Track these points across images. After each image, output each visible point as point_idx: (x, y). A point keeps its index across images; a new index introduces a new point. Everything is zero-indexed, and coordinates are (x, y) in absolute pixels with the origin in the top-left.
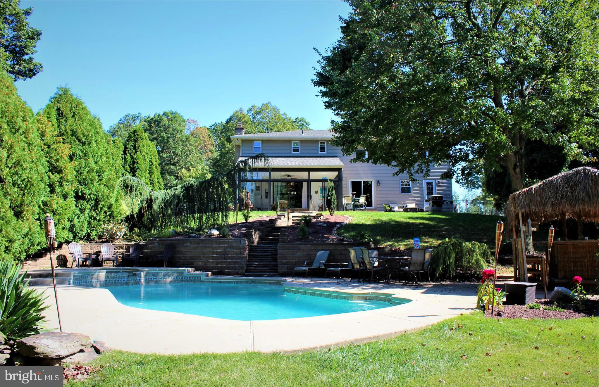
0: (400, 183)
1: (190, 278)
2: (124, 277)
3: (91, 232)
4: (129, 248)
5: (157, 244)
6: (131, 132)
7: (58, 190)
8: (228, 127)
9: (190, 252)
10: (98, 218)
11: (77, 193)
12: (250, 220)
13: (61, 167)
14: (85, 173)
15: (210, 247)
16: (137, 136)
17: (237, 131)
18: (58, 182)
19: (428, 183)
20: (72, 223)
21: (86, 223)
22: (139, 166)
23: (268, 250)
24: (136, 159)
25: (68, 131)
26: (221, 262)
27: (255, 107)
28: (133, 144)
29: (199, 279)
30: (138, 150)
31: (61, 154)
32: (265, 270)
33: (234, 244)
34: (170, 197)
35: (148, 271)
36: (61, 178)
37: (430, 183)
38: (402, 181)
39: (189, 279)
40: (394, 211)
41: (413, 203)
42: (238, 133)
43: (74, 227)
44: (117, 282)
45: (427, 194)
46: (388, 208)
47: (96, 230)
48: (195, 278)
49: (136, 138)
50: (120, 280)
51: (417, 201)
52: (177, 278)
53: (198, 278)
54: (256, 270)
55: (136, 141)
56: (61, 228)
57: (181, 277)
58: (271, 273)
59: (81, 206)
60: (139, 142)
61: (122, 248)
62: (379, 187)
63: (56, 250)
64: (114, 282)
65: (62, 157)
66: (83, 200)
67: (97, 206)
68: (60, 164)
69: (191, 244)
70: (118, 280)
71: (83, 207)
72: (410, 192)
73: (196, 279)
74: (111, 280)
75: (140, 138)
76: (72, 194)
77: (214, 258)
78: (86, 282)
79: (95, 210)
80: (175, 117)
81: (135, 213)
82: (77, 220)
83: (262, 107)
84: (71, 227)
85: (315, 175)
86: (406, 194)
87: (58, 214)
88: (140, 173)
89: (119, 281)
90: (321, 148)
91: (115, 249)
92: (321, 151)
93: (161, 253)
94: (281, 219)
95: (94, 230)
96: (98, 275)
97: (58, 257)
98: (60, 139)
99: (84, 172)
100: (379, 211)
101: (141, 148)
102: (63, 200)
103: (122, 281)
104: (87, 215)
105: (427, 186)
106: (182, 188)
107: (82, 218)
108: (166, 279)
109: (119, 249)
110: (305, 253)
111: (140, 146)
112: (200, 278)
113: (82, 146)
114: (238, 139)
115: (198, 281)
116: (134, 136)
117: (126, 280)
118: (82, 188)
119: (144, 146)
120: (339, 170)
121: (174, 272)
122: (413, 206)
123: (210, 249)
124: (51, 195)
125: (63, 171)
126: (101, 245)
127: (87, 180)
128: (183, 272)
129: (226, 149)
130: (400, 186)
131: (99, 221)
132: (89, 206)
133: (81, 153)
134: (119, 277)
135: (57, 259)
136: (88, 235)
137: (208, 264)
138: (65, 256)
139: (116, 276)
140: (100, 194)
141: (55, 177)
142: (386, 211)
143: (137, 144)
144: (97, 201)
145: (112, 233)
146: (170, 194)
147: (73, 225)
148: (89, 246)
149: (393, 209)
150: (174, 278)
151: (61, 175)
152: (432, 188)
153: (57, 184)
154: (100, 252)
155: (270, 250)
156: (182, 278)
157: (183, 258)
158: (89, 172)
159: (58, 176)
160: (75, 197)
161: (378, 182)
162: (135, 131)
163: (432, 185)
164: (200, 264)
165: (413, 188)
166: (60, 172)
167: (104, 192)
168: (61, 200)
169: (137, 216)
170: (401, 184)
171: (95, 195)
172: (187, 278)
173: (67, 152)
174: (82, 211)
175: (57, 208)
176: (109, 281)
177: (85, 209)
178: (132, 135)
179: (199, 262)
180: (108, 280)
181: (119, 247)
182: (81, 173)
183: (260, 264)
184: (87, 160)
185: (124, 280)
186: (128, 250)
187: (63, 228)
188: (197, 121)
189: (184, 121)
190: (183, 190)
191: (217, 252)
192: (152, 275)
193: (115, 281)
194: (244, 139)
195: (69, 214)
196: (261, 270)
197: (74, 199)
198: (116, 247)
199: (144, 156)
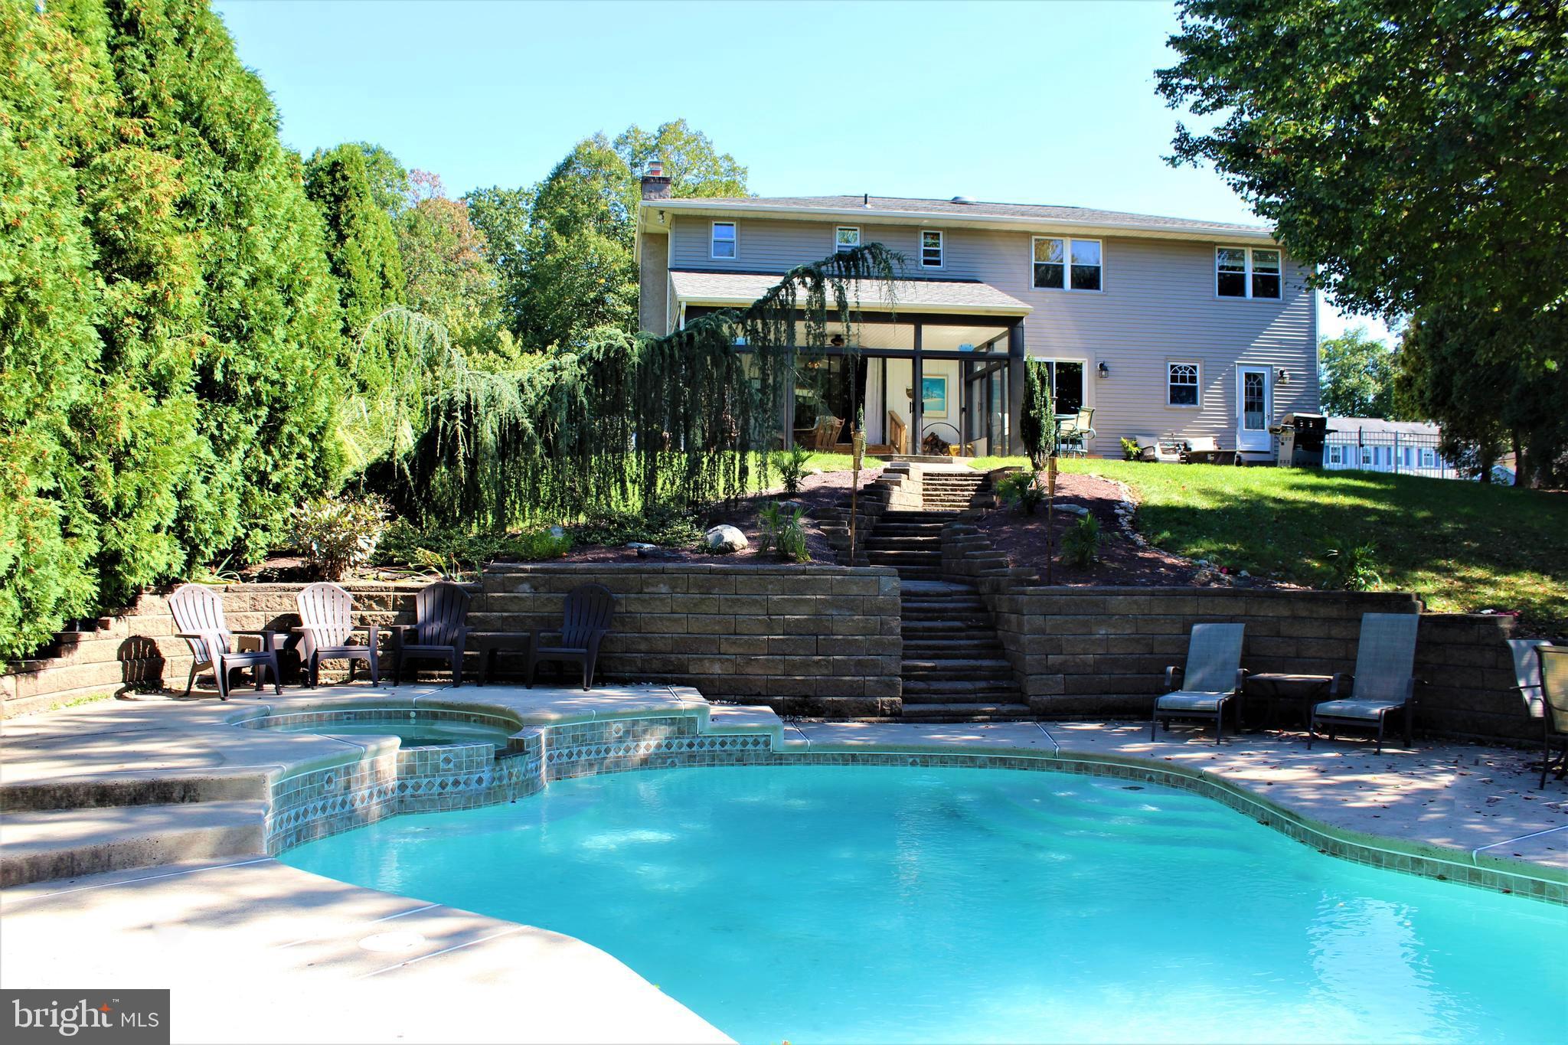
0: (1166, 374)
1: (723, 744)
2: (479, 765)
3: (247, 535)
4: (412, 601)
5: (526, 587)
6: (322, 169)
7: (135, 353)
8: (561, 188)
9: (669, 619)
10: (275, 478)
11: (205, 371)
12: (806, 485)
13: (149, 253)
14: (239, 284)
15: (755, 602)
16: (342, 183)
17: (648, 187)
18: (140, 317)
19: (1248, 376)
20: (186, 502)
21: (234, 497)
22: (354, 285)
23: (945, 610)
24: (343, 262)
25: (166, 95)
26: (805, 665)
27: (636, 131)
28: (330, 209)
29: (761, 747)
30: (349, 232)
31: (146, 191)
32: (970, 692)
33: (854, 590)
34: (540, 398)
35: (557, 722)
36: (151, 300)
37: (1255, 376)
38: (1172, 367)
39: (717, 747)
40: (1155, 460)
41: (1204, 435)
42: (652, 195)
43: (190, 519)
44: (449, 788)
45: (1246, 410)
46: (1135, 450)
47: (265, 528)
48: (745, 743)
49: (341, 190)
50: (462, 778)
51: (1217, 430)
52: (669, 746)
53: (756, 743)
54: (936, 692)
55: (338, 200)
56: (148, 525)
57: (686, 742)
58: (1006, 708)
59: (220, 427)
60: (351, 204)
61: (381, 602)
62: (1104, 381)
63: (112, 620)
64: (436, 789)
65: (151, 203)
66: (226, 403)
67: (277, 429)
68: (145, 237)
69: (673, 588)
70: (456, 783)
71: (228, 433)
72: (1195, 402)
73: (750, 747)
74: (425, 781)
75: (352, 191)
76: (188, 375)
77: (773, 649)
78: (324, 809)
79: (266, 447)
80: (374, 163)
81: (399, 455)
82: (204, 488)
83: (662, 132)
84: (179, 521)
85: (936, 337)
86: (1184, 406)
87: (137, 464)
88: (358, 312)
89: (462, 787)
90: (927, 253)
91: (354, 608)
92: (926, 262)
93: (547, 623)
94: (898, 484)
95: (257, 525)
96: (373, 765)
97: (125, 647)
98: (131, 127)
99: (235, 280)
100: (1106, 457)
101: (358, 223)
102: (153, 401)
103: (474, 786)
104: (237, 465)
105: (1246, 383)
106: (581, 362)
107: (223, 477)
108: (627, 750)
109: (370, 608)
110: (1128, 630)
111: (353, 217)
112: (767, 744)
113: (225, 170)
114: (662, 213)
115: (757, 756)
116: (334, 181)
117: (486, 776)
118: (230, 349)
119: (366, 219)
120: (1012, 323)
121: (660, 722)
122: (1204, 444)
123: (754, 610)
124: (108, 378)
125: (160, 269)
126: (300, 590)
127: (246, 318)
128: (693, 721)
129: (558, 256)
130: (1166, 382)
131: (277, 489)
132: (251, 431)
133: (220, 200)
134: (459, 766)
135: (120, 658)
136: (239, 547)
137: (749, 670)
138: (152, 642)
139: (447, 761)
140: (290, 381)
141: (126, 294)
142: (1128, 457)
143: (343, 208)
144: (279, 408)
145: (336, 539)
146: (539, 387)
147: (186, 508)
148: (247, 596)
149: (1146, 454)
150: (659, 746)
151: (151, 287)
152: (1260, 393)
153: (134, 327)
154: (295, 619)
155: (954, 610)
156: (691, 745)
157: (643, 647)
158: (252, 282)
159: (135, 287)
160: (198, 388)
161: (1103, 367)
162: (335, 164)
163: (1260, 383)
164: (717, 669)
165: (1206, 387)
166: (143, 272)
167: (303, 371)
168: (145, 406)
169: (411, 468)
170: (1170, 374)
171: (273, 383)
172: (713, 744)
173: (168, 188)
174: (221, 446)
175: (134, 436)
176: (417, 787)
177: (234, 441)
178: (326, 179)
179: (712, 661)
180: (410, 783)
181: (370, 598)
182: (220, 288)
183: (944, 669)
184: (245, 230)
185: (480, 781)
186: (407, 607)
187: (157, 529)
188: (438, 176)
189: (402, 176)
190: (585, 371)
191: (788, 623)
192: (575, 739)
193: (443, 786)
194: (680, 212)
195: (177, 468)
196: (957, 692)
197: (193, 398)
198: (357, 599)
199: (367, 253)
